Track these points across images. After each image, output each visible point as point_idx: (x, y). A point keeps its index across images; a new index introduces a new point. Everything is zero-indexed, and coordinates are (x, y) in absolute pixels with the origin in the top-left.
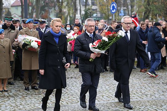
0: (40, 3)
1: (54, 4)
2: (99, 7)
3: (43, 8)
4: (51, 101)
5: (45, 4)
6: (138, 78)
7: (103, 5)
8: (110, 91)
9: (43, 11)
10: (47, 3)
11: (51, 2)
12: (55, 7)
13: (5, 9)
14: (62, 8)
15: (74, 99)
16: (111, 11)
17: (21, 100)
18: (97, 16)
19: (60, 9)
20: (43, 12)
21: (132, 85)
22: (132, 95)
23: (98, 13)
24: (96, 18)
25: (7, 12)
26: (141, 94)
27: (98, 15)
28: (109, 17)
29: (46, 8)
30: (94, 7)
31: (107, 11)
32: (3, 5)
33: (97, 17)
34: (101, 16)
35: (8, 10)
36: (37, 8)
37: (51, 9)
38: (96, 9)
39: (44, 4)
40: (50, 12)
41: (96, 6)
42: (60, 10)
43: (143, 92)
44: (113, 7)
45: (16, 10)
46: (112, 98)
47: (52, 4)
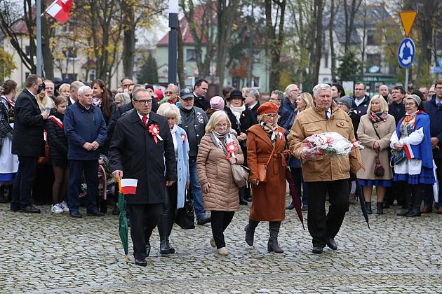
0: (228, 38)
2: (385, 48)
3: (236, 52)
5: (244, 40)
6: (434, 229)
8: (353, 254)
9: (236, 58)
10: (247, 38)
11: (258, 36)
13: (141, 52)
14: (279, 51)
16: (401, 60)
18: (379, 71)
19: (275, 52)
20: (237, 61)
21: (412, 242)
22: (404, 264)
23: (382, 64)
24: (377, 77)
25: (146, 59)
26: (427, 262)
27: (382, 70)
29: (245, 51)
30: (371, 50)
32: (137, 43)
33: (378, 75)
34: (390, 72)
35: (150, 55)
36: (219, 50)
37: (257, 53)
38: (378, 55)
39: (241, 41)
40: (255, 61)
41: (377, 47)
43: (434, 257)
46: (354, 268)
47: (261, 40)
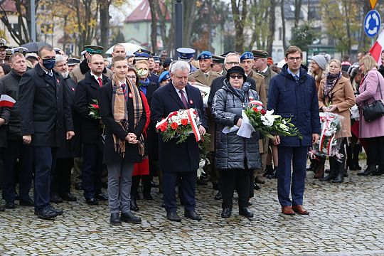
0: (192, 14)
1: (222, 16)
2: (326, 22)
3: (196, 27)
4: (251, 245)
5: (202, 16)
7: (335, 18)
9: (196, 32)
10: (205, 15)
11: (215, 13)
12: (222, 23)
14: (243, 26)
15: (304, 240)
16: (367, 30)
17: (180, 238)
18: (320, 43)
19: (239, 27)
20: (197, 35)
23: (323, 36)
24: (318, 48)
25: (117, 33)
28: (350, 47)
29: (203, 26)
31: (346, 32)
32: (111, 20)
33: (319, 45)
34: (329, 44)
35: (119, 32)
37: (215, 28)
38: (320, 28)
39: (200, 18)
40: (213, 34)
42: (239, 30)
44: (373, 21)
45: (136, 30)
47: (218, 16)
